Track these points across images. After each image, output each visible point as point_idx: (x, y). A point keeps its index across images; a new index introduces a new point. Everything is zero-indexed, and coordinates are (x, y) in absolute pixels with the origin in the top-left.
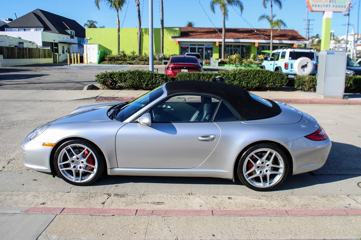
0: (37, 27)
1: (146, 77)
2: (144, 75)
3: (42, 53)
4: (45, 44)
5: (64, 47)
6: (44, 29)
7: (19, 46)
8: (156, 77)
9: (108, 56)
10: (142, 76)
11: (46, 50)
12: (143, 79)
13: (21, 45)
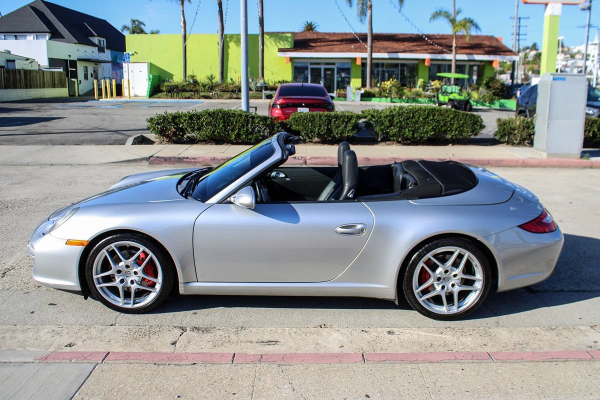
0: (37, 33)
1: (236, 122)
2: (232, 119)
3: (48, 78)
4: (53, 62)
5: (87, 67)
6: (50, 35)
7: (6, 67)
8: (253, 122)
9: (166, 84)
10: (230, 120)
11: (56, 74)
12: (232, 125)
13: (10, 64)
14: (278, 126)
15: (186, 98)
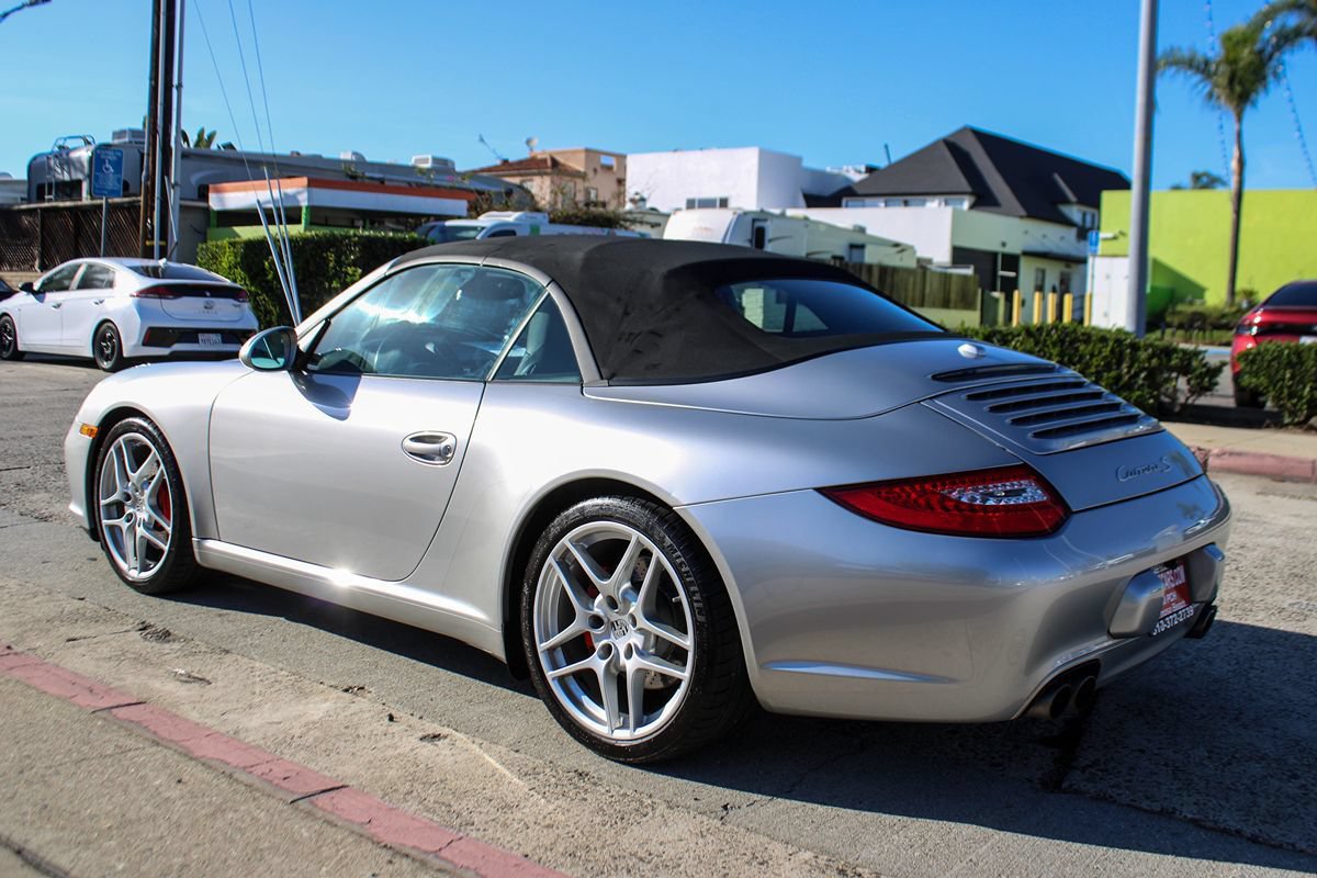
0: (946, 194)
3: (932, 287)
4: (960, 255)
5: (1043, 272)
6: (973, 199)
7: (847, 259)
11: (954, 280)
13: (856, 252)
14: (1201, 373)
15: (1221, 345)
